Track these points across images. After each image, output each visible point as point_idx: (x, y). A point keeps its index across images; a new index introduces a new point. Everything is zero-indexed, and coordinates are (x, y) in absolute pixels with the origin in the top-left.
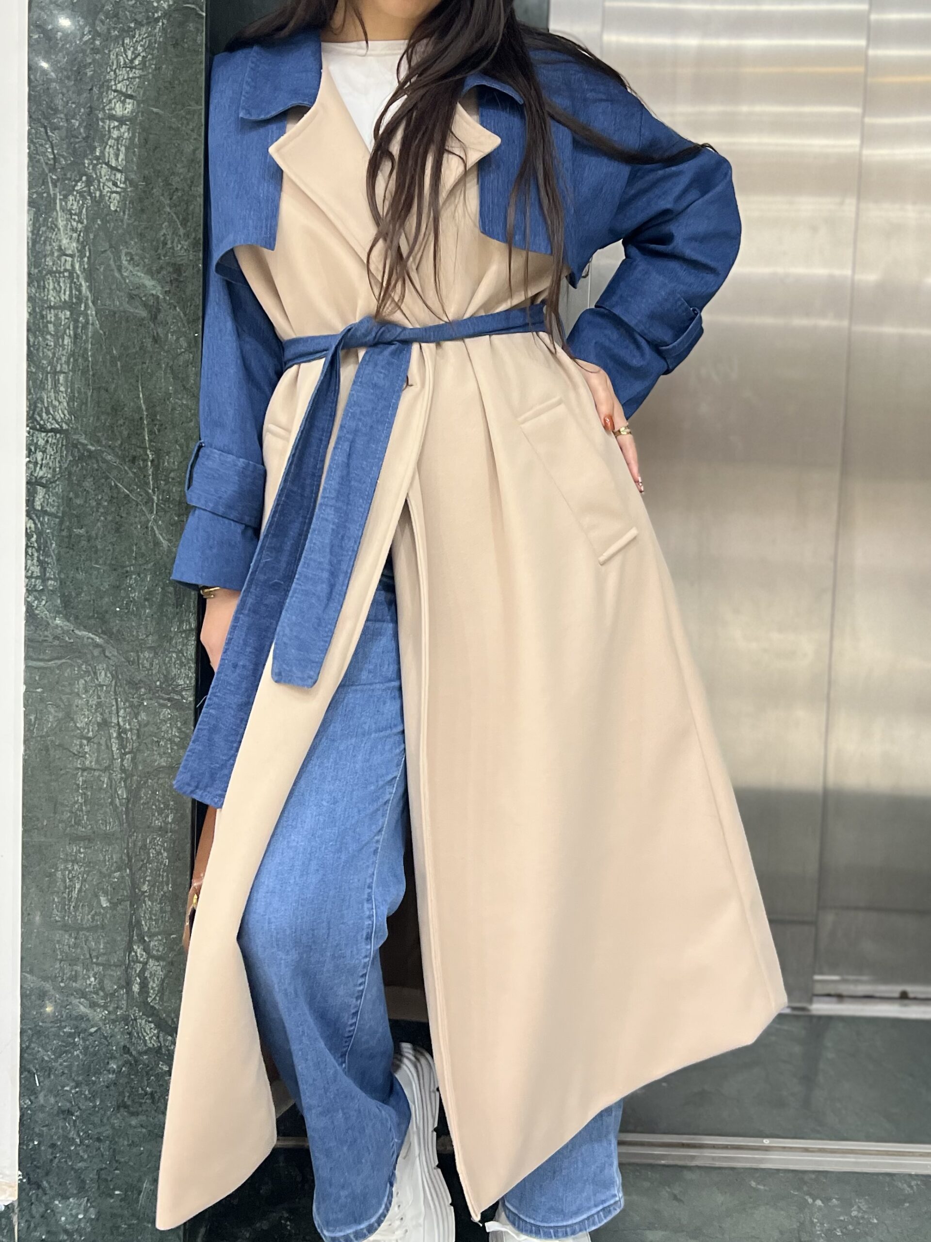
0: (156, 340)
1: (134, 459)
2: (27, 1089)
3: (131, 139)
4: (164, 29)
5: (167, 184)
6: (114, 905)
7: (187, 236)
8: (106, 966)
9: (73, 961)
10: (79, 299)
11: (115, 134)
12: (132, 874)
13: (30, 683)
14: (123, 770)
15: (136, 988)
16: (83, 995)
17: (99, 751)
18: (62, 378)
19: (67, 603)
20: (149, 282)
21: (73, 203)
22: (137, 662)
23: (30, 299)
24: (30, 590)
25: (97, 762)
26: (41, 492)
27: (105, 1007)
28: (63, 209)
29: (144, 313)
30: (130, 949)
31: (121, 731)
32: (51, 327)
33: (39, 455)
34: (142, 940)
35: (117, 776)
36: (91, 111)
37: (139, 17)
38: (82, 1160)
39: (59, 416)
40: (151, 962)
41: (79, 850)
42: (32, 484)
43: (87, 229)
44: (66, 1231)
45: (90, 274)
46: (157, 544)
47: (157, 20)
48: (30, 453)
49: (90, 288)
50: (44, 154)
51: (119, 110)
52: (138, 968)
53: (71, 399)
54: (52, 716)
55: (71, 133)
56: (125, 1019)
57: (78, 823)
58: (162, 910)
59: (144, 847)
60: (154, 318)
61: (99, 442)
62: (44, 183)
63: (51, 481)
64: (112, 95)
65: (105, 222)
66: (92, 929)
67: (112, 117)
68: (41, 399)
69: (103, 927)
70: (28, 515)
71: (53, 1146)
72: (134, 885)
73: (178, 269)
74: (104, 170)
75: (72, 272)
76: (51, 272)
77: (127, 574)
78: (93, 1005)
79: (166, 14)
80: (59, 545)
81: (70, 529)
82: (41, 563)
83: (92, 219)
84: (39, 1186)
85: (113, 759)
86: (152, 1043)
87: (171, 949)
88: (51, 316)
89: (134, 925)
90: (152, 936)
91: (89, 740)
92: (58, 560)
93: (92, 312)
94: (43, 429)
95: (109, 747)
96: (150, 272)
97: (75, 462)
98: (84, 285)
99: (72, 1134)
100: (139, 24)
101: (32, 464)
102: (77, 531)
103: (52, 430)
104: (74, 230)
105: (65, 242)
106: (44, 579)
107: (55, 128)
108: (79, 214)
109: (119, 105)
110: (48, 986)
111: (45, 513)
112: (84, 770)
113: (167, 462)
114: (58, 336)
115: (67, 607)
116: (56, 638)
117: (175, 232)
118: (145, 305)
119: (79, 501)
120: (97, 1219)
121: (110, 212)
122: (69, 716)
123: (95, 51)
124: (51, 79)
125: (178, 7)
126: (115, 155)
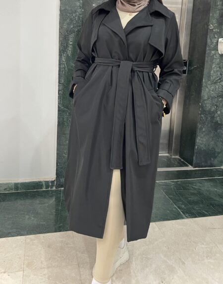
3: (72, 47)
4: (76, 33)
9: (63, 149)
16: (64, 153)
18: (63, 77)
21: (65, 55)
23: (59, 67)
26: (60, 91)
32: (62, 71)
33: (60, 87)
41: (64, 136)
43: (66, 58)
44: (62, 182)
50: (61, 49)
51: (70, 43)
53: (64, 80)
55: (64, 46)
57: (64, 132)
61: (67, 85)
68: (60, 80)
71: (60, 172)
74: (68, 51)
76: (62, 64)
80: (62, 98)
82: (60, 100)
84: (58, 177)
85: (69, 124)
91: (66, 122)
93: (67, 69)
94: (60, 83)
97: (64, 88)
98: (66, 65)
100: (73, 32)
102: (65, 96)
105: (63, 60)
111: (60, 94)
112: (65, 126)
115: (63, 105)
116: (62, 109)
119: (65, 92)
121: (69, 56)
123: (68, 36)
124: (62, 39)
125: (78, 30)
126: (70, 49)
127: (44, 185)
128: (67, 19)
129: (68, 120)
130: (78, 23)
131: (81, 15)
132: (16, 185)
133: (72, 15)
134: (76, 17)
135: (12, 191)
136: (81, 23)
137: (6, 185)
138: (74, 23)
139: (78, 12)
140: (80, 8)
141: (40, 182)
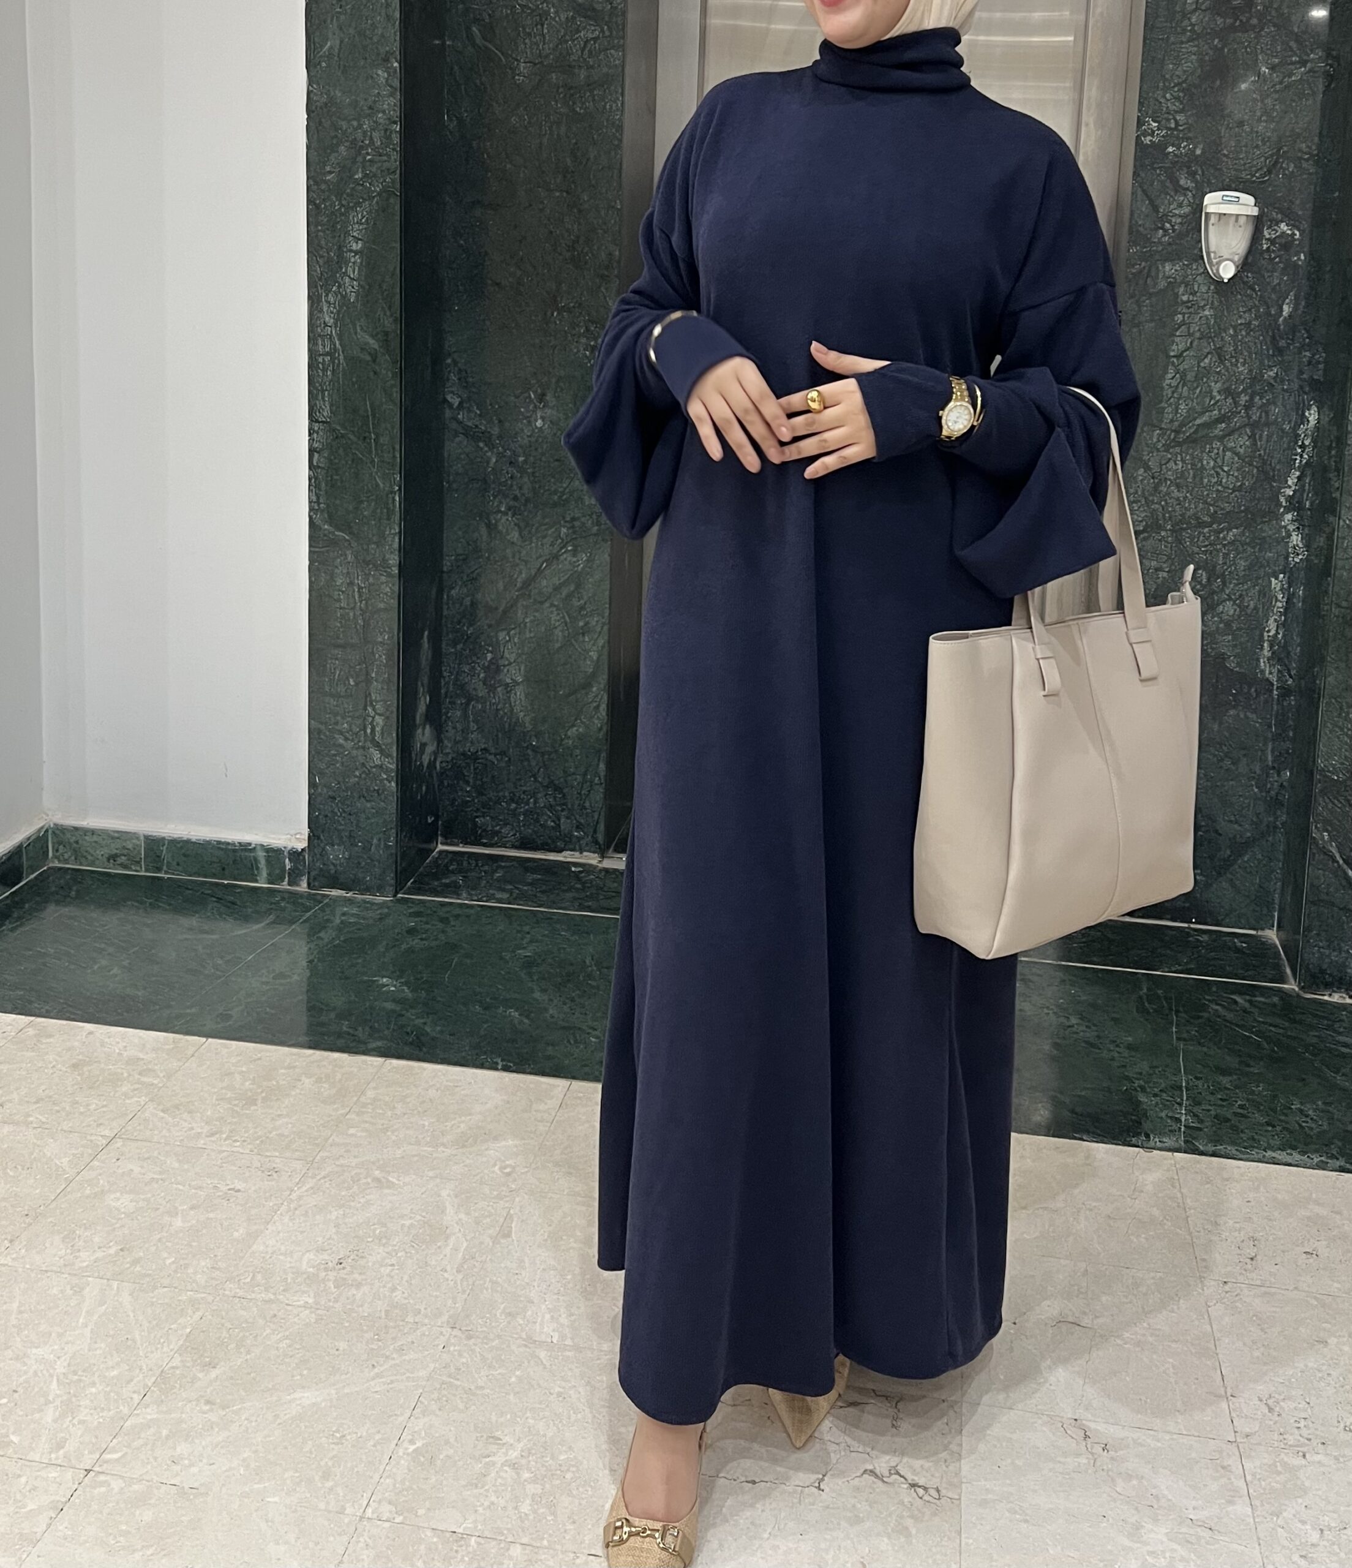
0: (375, 373)
1: (365, 438)
2: (312, 785)
3: (361, 263)
4: (377, 202)
5: (380, 286)
6: (357, 684)
7: (391, 316)
8: (353, 717)
9: (336, 714)
10: (335, 349)
11: (353, 260)
12: (366, 668)
13: (311, 559)
14: (361, 609)
15: (369, 731)
16: (341, 733)
17: (348, 598)
19: (330, 516)
20: (372, 341)
21: (331, 298)
22: (367, 550)
23: (309, 350)
24: (311, 509)
25: (348, 605)
26: (316, 455)
27: (352, 740)
28: (326, 301)
29: (368, 358)
30: (365, 709)
31: (360, 588)
32: (321, 366)
33: (315, 435)
34: (371, 704)
35: (358, 613)
36: (340, 247)
37: (365, 196)
38: (341, 825)
39: (325, 414)
40: (377, 717)
41: (338, 652)
42: (312, 451)
43: (339, 312)
44: (333, 864)
45: (340, 337)
46: (377, 485)
47: (374, 197)
48: (310, 434)
49: (341, 345)
50: (316, 271)
51: (354, 247)
52: (370, 719)
53: (331, 405)
54: (323, 578)
55: (329, 261)
56: (363, 748)
57: (338, 638)
58: (382, 688)
59: (373, 652)
60: (374, 361)
61: (346, 429)
62: (316, 287)
63: (322, 450)
64: (351, 238)
65: (348, 308)
66: (346, 697)
67: (351, 251)
68: (316, 404)
69: (351, 696)
70: (310, 468)
71: (326, 816)
72: (367, 674)
73: (386, 334)
75: (331, 336)
76: (320, 336)
77: (362, 502)
78: (346, 739)
79: (379, 194)
80: (326, 485)
81: (332, 477)
82: (317, 494)
83: (341, 307)
84: (319, 838)
85: (356, 603)
86: (378, 762)
87: (387, 710)
88: (320, 360)
89: (367, 696)
90: (377, 702)
92: (326, 493)
93: (341, 357)
94: (317, 421)
95: (354, 597)
96: (373, 336)
98: (337, 342)
99: (336, 810)
100: (364, 200)
101: (311, 440)
102: (335, 477)
103: (322, 422)
104: (332, 313)
105: (327, 319)
106: (319, 503)
107: (322, 257)
108: (334, 304)
109: (354, 244)
110: (323, 727)
111: (319, 467)
112: (341, 608)
113: (382, 441)
114: (324, 370)
115: (331, 520)
116: (325, 535)
117: (385, 314)
118: (370, 354)
119: (337, 461)
120: (349, 859)
121: (350, 303)
122: (332, 579)
123: (342, 214)
124: (319, 231)
125: (384, 190)
126: (353, 271)
127: (263, 861)
128: (338, 145)
129: (351, 584)
130: (385, 158)
131: (395, 122)
132: (154, 844)
133: (360, 126)
134: (375, 135)
135: (138, 868)
136: (395, 156)
137: (113, 838)
138: (369, 157)
139: (384, 112)
140: (392, 95)
141: (246, 850)
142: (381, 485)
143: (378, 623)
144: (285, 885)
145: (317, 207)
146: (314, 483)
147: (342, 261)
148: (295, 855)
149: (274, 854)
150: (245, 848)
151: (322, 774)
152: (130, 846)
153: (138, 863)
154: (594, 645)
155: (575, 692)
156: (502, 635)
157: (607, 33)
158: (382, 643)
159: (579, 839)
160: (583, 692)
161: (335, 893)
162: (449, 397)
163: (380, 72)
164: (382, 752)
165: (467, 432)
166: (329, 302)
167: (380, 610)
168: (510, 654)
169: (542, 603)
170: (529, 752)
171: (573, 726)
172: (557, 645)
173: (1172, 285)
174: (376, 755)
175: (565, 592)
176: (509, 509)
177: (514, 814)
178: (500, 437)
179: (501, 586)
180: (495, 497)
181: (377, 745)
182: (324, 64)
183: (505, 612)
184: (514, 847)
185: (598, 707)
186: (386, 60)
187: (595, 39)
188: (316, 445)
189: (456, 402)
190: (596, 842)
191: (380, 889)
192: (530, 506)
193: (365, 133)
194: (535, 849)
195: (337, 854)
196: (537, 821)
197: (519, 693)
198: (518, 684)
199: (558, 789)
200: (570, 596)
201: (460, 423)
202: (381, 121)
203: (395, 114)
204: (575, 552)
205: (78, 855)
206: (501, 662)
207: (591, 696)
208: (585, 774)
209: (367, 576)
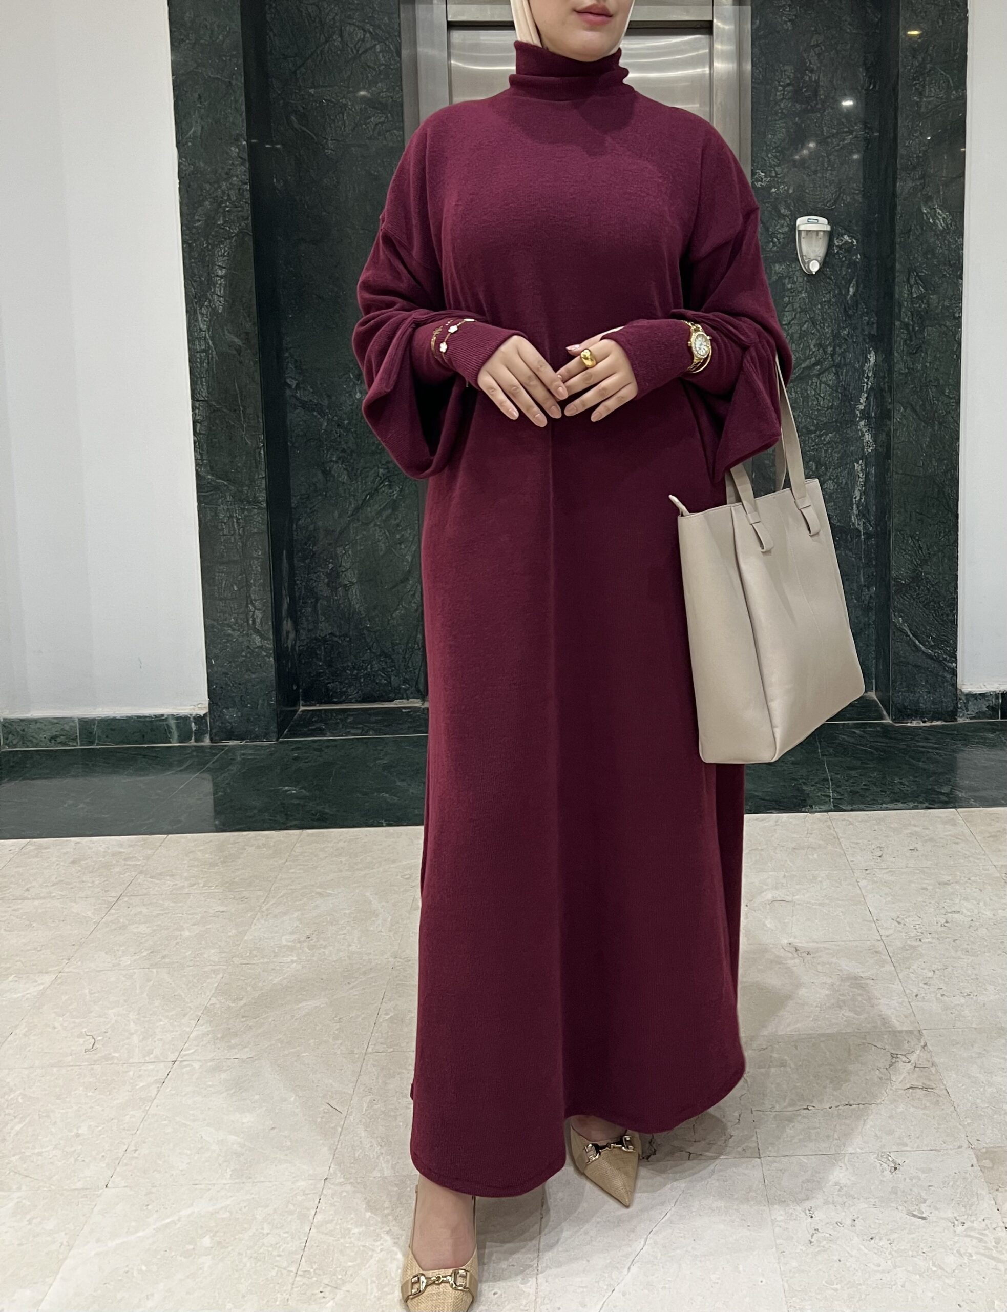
0: (241, 363)
1: (235, 410)
2: (209, 666)
3: (226, 284)
4: (235, 241)
5: (241, 300)
6: (239, 589)
7: (250, 321)
8: (238, 614)
9: (225, 613)
10: (209, 347)
11: (219, 282)
12: (246, 577)
13: (199, 501)
14: (239, 535)
15: (251, 622)
16: (229, 626)
17: (229, 528)
18: (204, 379)
19: (212, 468)
20: (236, 340)
21: (204, 311)
22: (242, 492)
23: (189, 349)
24: (197, 465)
25: (229, 532)
26: (199, 425)
27: (239, 630)
28: (200, 313)
29: (235, 352)
30: (247, 606)
31: (238, 519)
32: (198, 360)
33: (197, 411)
34: (251, 601)
35: (237, 537)
36: (209, 274)
37: (226, 236)
38: (234, 693)
39: (204, 395)
40: (256, 611)
41: (224, 568)
42: (195, 422)
43: (210, 321)
44: (229, 722)
45: (212, 339)
46: (247, 444)
47: (233, 237)
48: (193, 410)
49: (213, 344)
50: (191, 292)
51: (220, 273)
52: (251, 614)
53: (208, 388)
54: (209, 514)
55: (201, 284)
56: (247, 635)
57: (223, 557)
58: (260, 590)
59: (250, 565)
60: (239, 354)
61: (220, 404)
62: (192, 303)
63: (202, 421)
64: (217, 267)
65: (217, 317)
66: (232, 599)
67: (218, 276)
68: (196, 389)
69: (236, 598)
70: (194, 435)
71: (222, 688)
72: (247, 581)
73: (247, 333)
74: (215, 297)
75: (205, 337)
76: (197, 338)
77: (236, 457)
78: (234, 630)
79: (236, 235)
80: (207, 446)
81: (211, 439)
82: (201, 454)
83: (212, 317)
84: (217, 704)
85: (235, 530)
86: (259, 644)
87: (264, 606)
88: (198, 355)
89: (248, 597)
90: (255, 600)
91: (225, 523)
92: (208, 452)
93: (214, 353)
94: (198, 401)
95: (233, 525)
96: (237, 336)
97: (211, 413)
98: (211, 343)
99: (229, 682)
100: (226, 239)
101: (194, 415)
102: (214, 440)
103: (202, 401)
104: (205, 321)
105: (202, 326)
106: (202, 460)
107: (195, 281)
108: (207, 315)
110: (215, 623)
111: (201, 434)
112: (224, 535)
113: (248, 411)
114: (202, 363)
115: (212, 470)
116: (209, 483)
118: (236, 350)
119: (214, 428)
120: (242, 716)
121: (219, 313)
122: (216, 514)
123: (209, 250)
124: (192, 263)
125: (241, 232)
126: (220, 291)
127: (174, 727)
128: (203, 201)
129: (231, 517)
130: (240, 209)
131: (246, 184)
132: (86, 725)
133: (220, 187)
134: (232, 192)
135: (75, 744)
136: (248, 207)
137: (54, 724)
138: (227, 209)
139: (237, 176)
140: (242, 164)
141: (160, 720)
142: (250, 443)
143: (253, 543)
144: (192, 742)
145: (190, 245)
146: (198, 446)
147: (211, 283)
148: (199, 719)
149: (182, 720)
150: (160, 718)
151: (216, 657)
152: (67, 728)
153: (75, 739)
154: (408, 550)
155: (397, 585)
156: (340, 551)
157: (391, 119)
158: (257, 558)
159: (406, 690)
160: (402, 585)
161: (232, 743)
162: (288, 381)
163: (233, 149)
164: (262, 636)
165: (304, 405)
166: (202, 314)
167: (254, 533)
168: (346, 563)
169: (367, 524)
170: (365, 632)
171: (397, 610)
172: (381, 553)
173: (781, 278)
174: (257, 639)
175: (385, 514)
176: (339, 458)
177: (357, 678)
178: (329, 407)
179: (336, 514)
180: (328, 450)
181: (258, 632)
182: (190, 144)
183: (341, 533)
184: (357, 702)
185: (414, 595)
186: (237, 140)
187: (382, 123)
188: (198, 418)
189: (294, 384)
190: (418, 691)
191: (266, 736)
192: (355, 455)
193: (223, 192)
194: (374, 700)
195: (231, 715)
196: (374, 681)
197: (355, 592)
198: (353, 584)
199: (387, 656)
200: (388, 517)
201: (297, 399)
202: (236, 183)
203: (246, 178)
204: (390, 486)
205: (24, 739)
206: (340, 570)
207: (409, 587)
208: (407, 643)
209: (243, 510)
